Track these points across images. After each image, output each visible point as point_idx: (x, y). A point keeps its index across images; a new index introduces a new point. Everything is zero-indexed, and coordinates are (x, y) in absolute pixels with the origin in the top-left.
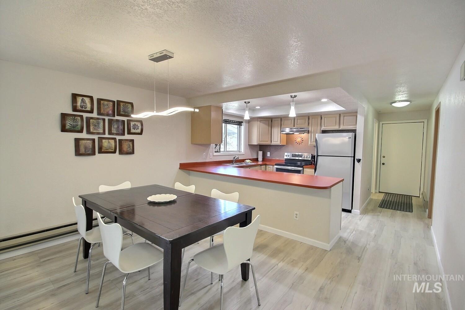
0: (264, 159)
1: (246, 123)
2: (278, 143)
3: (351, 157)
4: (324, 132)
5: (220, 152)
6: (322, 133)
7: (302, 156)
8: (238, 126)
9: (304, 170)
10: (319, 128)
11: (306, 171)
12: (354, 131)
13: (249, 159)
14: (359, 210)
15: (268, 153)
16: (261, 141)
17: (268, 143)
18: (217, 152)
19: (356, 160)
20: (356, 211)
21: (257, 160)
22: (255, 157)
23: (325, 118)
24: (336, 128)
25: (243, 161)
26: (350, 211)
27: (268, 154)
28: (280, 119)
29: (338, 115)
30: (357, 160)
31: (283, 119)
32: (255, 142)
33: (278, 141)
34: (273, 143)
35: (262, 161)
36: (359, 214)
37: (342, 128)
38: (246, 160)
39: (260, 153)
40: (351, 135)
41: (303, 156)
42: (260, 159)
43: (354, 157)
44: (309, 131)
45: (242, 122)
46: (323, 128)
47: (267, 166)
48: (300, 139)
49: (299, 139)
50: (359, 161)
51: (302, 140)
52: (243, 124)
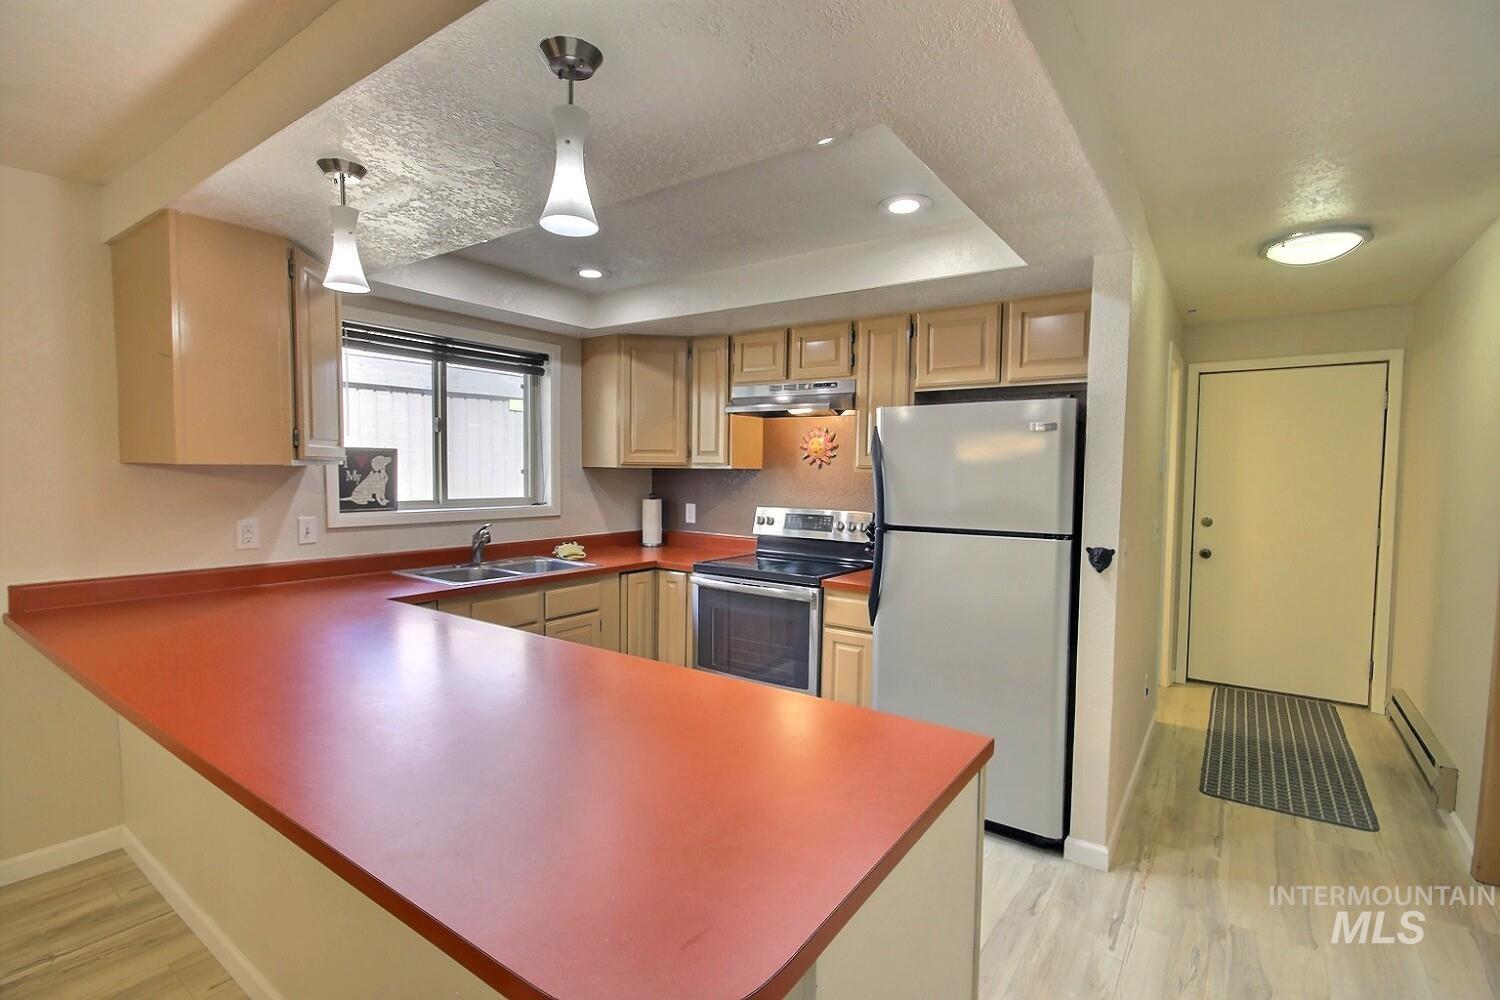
0: (667, 539)
1: (563, 360)
2: (719, 461)
3: (1060, 537)
4: (926, 398)
5: (392, 504)
6: (916, 404)
7: (832, 523)
8: (525, 379)
9: (828, 598)
10: (901, 378)
11: (832, 602)
12: (1076, 391)
13: (580, 541)
14: (1106, 844)
15: (688, 505)
16: (637, 451)
17: (674, 459)
18: (373, 506)
19: (1084, 556)
20: (1089, 846)
21: (635, 540)
22: (629, 527)
23: (929, 325)
24: (985, 376)
25: (546, 548)
26: (1055, 847)
27: (690, 513)
28: (724, 343)
29: (994, 312)
30: (1091, 559)
31: (737, 341)
32: (610, 456)
33: (716, 452)
34: (698, 462)
35: (658, 546)
36: (1105, 864)
37: (1013, 375)
38: (559, 542)
39: (652, 509)
40: (1057, 408)
41: (835, 525)
42: (652, 535)
43: (1076, 538)
44: (854, 395)
45: (545, 357)
46: (926, 381)
47: (662, 573)
48: (822, 440)
49: (815, 440)
50: (1102, 559)
51: (830, 445)
52: (552, 367)
